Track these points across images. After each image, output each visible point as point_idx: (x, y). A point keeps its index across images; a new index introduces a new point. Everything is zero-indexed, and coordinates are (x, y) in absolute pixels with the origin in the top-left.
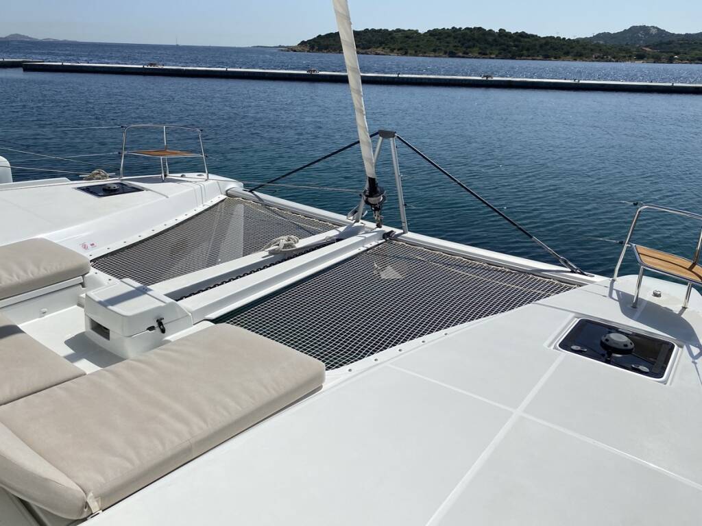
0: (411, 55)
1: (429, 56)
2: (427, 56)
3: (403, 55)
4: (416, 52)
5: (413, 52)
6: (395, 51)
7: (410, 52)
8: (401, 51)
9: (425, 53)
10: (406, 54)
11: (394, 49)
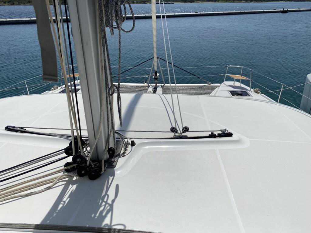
0: (17, 5)
1: (27, 5)
2: (26, 5)
3: (12, 5)
4: (19, 3)
5: (17, 3)
6: (7, 3)
7: (15, 3)
8: (10, 3)
9: (24, 3)
10: (13, 4)
11: (6, 2)
